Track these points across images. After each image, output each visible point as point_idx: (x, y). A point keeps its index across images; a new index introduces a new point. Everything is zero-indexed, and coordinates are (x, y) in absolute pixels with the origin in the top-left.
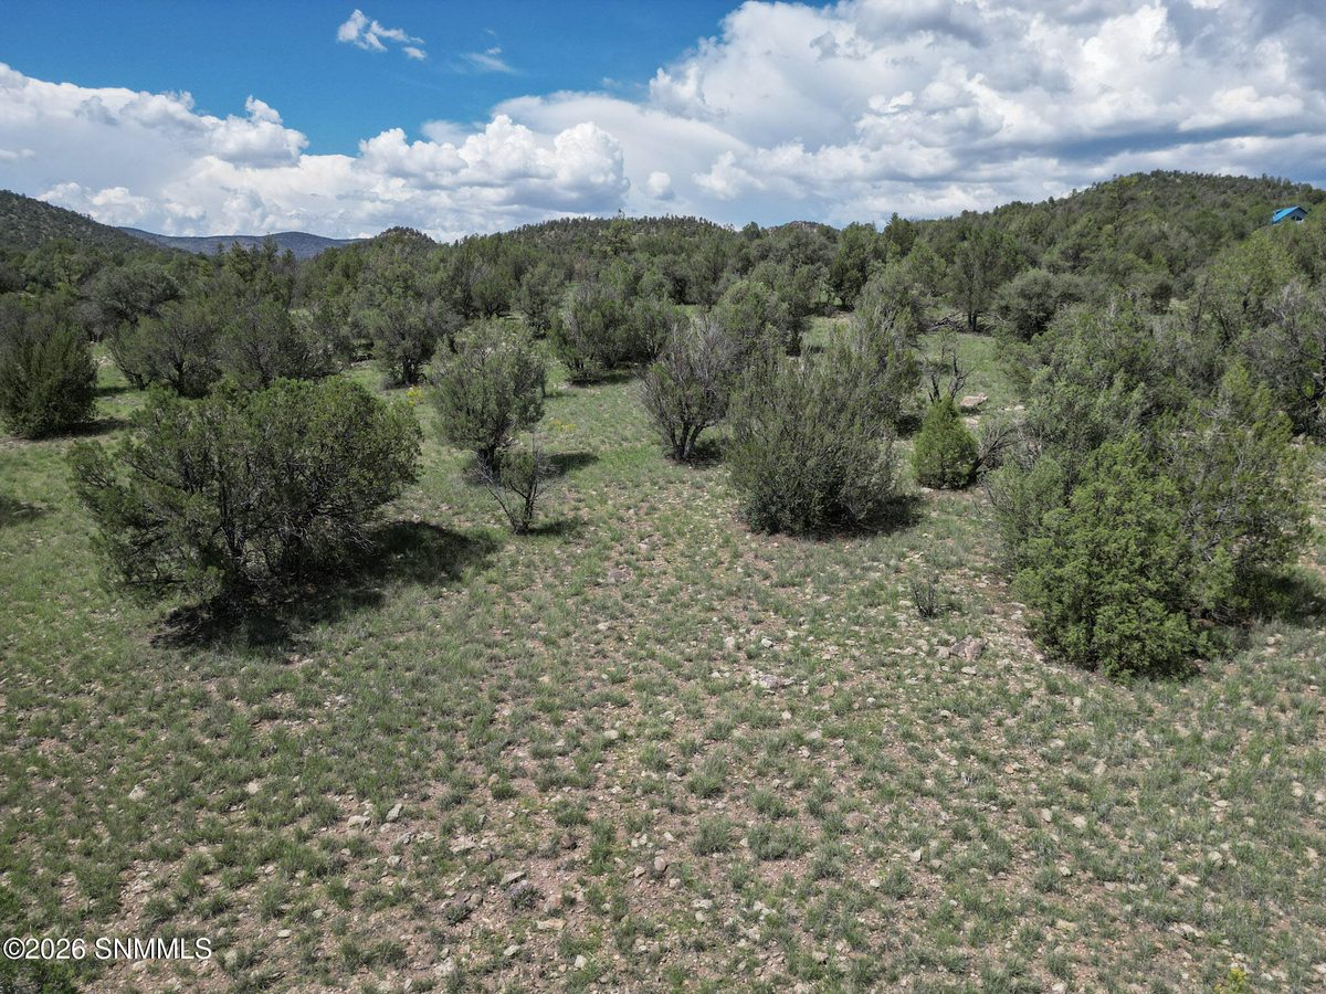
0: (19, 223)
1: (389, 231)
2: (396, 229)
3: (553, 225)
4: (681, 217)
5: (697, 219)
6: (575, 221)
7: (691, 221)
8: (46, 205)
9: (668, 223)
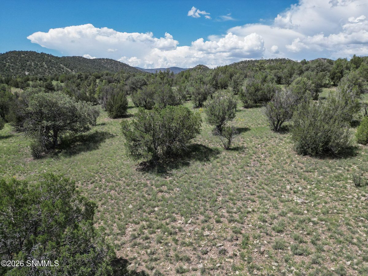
0: (114, 67)
1: (197, 66)
2: (199, 65)
3: (242, 62)
4: (281, 58)
5: (286, 59)
6: (249, 61)
7: (284, 59)
8: (119, 62)
9: (276, 60)
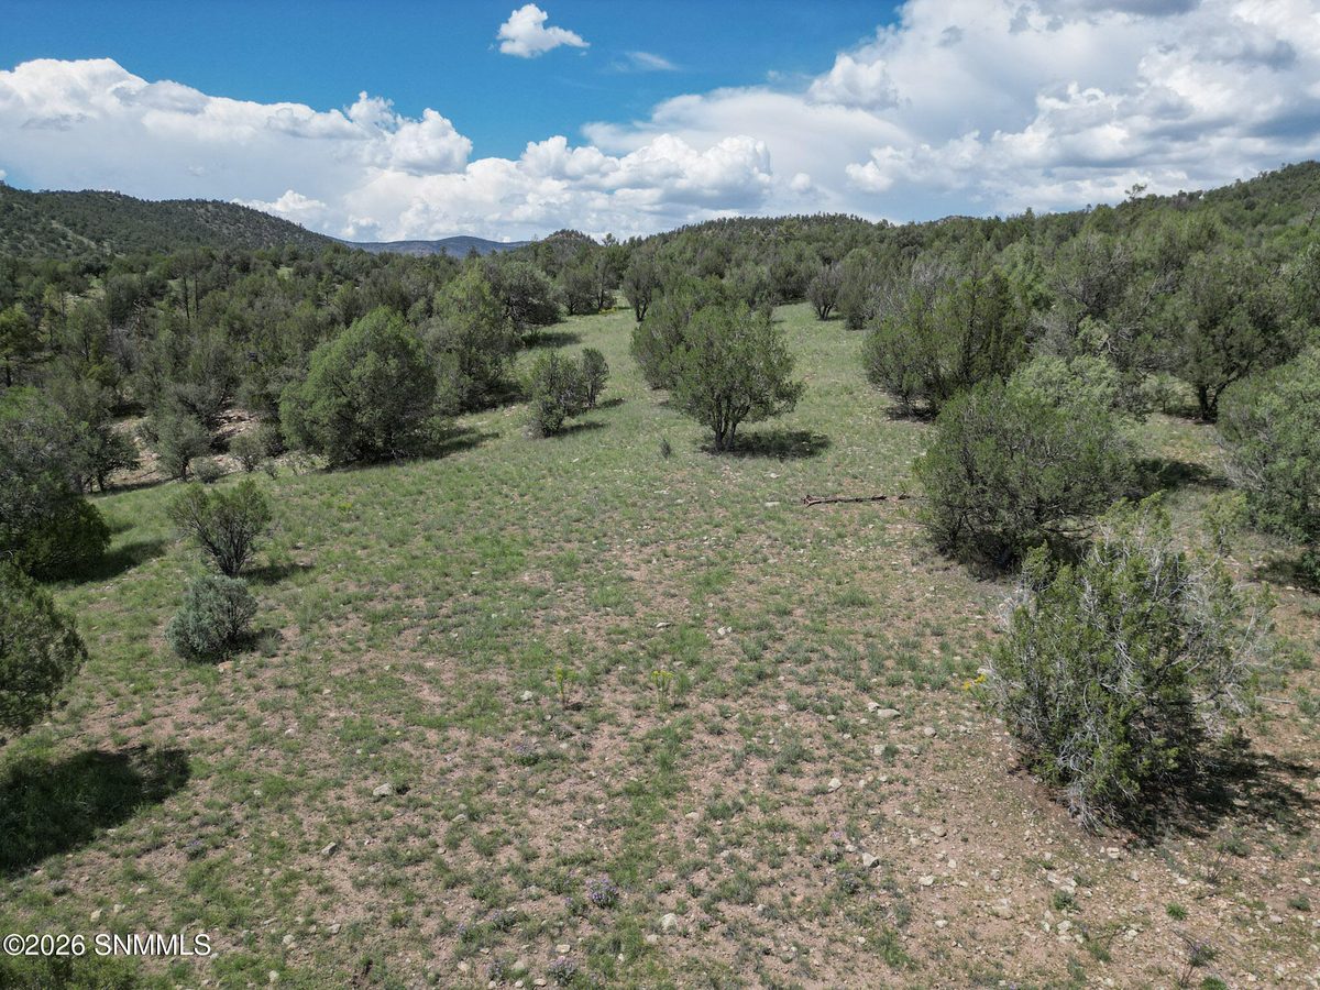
0: (245, 232)
1: (556, 233)
2: (563, 232)
3: (710, 225)
4: (832, 214)
5: (849, 216)
6: (731, 221)
7: (843, 217)
8: (266, 215)
9: (818, 220)
